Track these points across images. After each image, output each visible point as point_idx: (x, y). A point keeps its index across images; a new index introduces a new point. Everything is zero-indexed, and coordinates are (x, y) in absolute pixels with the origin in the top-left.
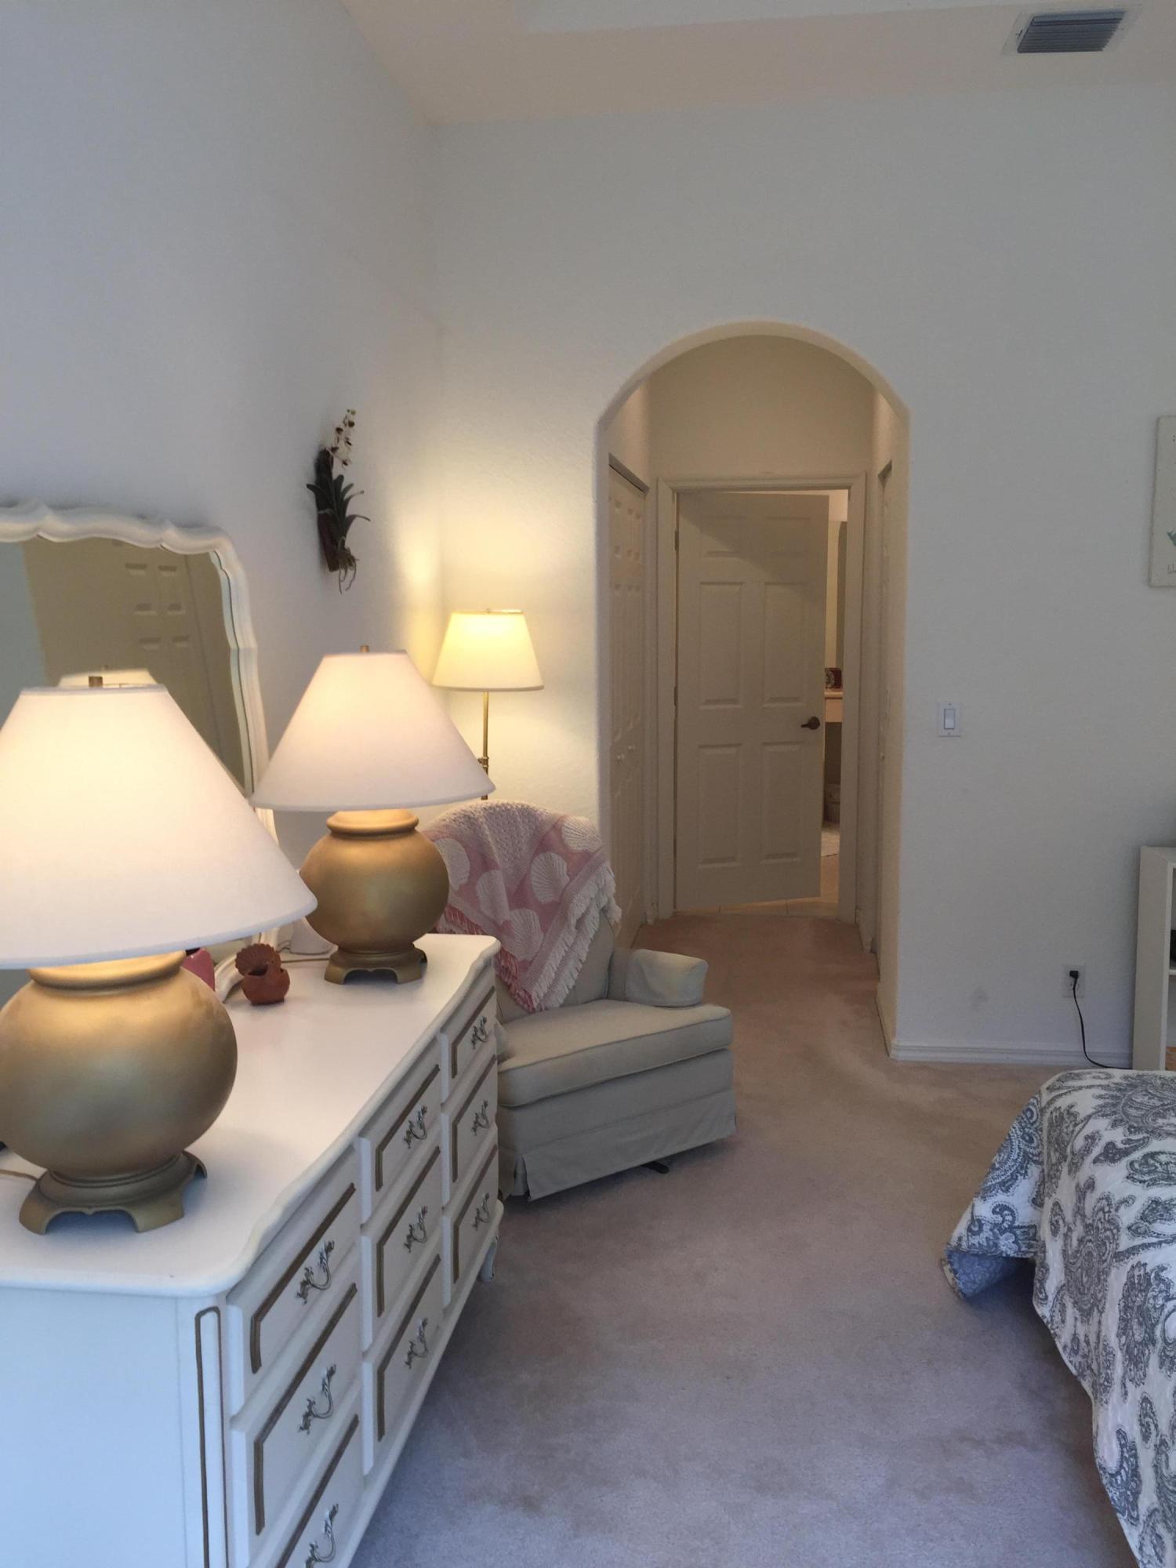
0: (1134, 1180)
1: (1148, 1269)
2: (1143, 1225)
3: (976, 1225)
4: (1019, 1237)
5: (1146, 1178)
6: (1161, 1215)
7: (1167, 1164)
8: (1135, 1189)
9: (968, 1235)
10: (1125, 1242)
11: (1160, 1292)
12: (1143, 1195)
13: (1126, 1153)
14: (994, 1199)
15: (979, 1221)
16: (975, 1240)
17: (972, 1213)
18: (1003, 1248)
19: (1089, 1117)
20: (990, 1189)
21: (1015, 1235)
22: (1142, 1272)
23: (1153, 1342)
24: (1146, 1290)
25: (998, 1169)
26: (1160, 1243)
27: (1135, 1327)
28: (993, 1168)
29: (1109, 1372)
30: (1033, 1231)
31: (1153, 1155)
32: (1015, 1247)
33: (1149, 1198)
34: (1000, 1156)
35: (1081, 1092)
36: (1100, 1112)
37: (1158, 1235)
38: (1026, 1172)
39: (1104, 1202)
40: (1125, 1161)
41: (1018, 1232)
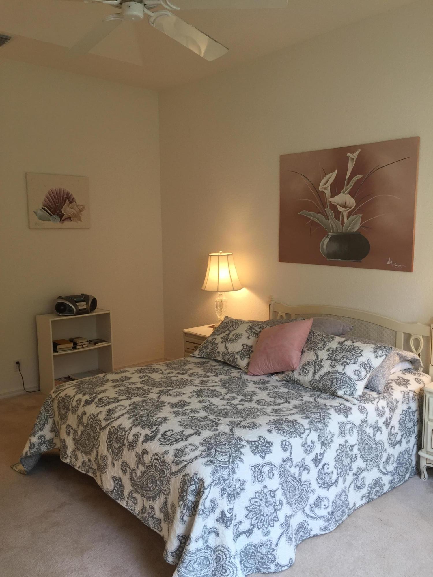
0: (99, 407)
1: (116, 427)
2: (109, 417)
3: (32, 445)
4: (48, 444)
5: (103, 405)
6: (113, 412)
7: (106, 399)
8: (101, 409)
9: (30, 450)
10: (104, 424)
11: (122, 431)
12: (104, 410)
13: (93, 401)
14: (38, 435)
15: (33, 444)
16: (33, 451)
17: (30, 442)
18: (42, 450)
19: (75, 395)
20: (36, 432)
21: (46, 444)
22: (114, 429)
23: (124, 445)
24: (117, 433)
25: (38, 424)
26: (116, 419)
27: (115, 445)
28: (36, 424)
29: (105, 463)
30: (51, 440)
31: (101, 399)
32: (46, 448)
33: (107, 410)
34: (38, 420)
35: (67, 390)
36: (77, 393)
37: (114, 418)
38: (48, 422)
39: (92, 416)
40: (93, 403)
41: (47, 443)
